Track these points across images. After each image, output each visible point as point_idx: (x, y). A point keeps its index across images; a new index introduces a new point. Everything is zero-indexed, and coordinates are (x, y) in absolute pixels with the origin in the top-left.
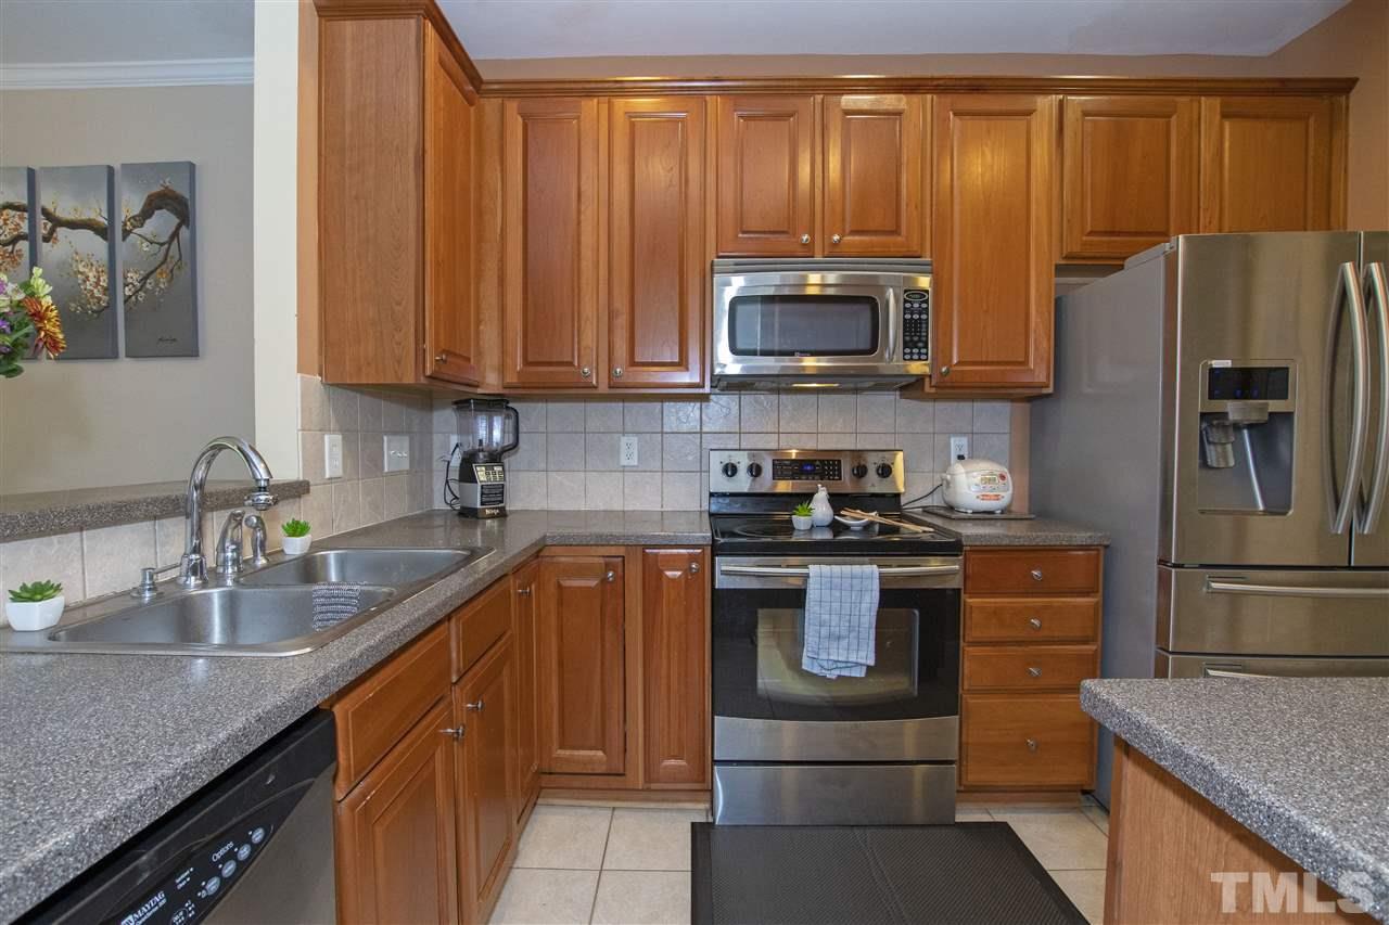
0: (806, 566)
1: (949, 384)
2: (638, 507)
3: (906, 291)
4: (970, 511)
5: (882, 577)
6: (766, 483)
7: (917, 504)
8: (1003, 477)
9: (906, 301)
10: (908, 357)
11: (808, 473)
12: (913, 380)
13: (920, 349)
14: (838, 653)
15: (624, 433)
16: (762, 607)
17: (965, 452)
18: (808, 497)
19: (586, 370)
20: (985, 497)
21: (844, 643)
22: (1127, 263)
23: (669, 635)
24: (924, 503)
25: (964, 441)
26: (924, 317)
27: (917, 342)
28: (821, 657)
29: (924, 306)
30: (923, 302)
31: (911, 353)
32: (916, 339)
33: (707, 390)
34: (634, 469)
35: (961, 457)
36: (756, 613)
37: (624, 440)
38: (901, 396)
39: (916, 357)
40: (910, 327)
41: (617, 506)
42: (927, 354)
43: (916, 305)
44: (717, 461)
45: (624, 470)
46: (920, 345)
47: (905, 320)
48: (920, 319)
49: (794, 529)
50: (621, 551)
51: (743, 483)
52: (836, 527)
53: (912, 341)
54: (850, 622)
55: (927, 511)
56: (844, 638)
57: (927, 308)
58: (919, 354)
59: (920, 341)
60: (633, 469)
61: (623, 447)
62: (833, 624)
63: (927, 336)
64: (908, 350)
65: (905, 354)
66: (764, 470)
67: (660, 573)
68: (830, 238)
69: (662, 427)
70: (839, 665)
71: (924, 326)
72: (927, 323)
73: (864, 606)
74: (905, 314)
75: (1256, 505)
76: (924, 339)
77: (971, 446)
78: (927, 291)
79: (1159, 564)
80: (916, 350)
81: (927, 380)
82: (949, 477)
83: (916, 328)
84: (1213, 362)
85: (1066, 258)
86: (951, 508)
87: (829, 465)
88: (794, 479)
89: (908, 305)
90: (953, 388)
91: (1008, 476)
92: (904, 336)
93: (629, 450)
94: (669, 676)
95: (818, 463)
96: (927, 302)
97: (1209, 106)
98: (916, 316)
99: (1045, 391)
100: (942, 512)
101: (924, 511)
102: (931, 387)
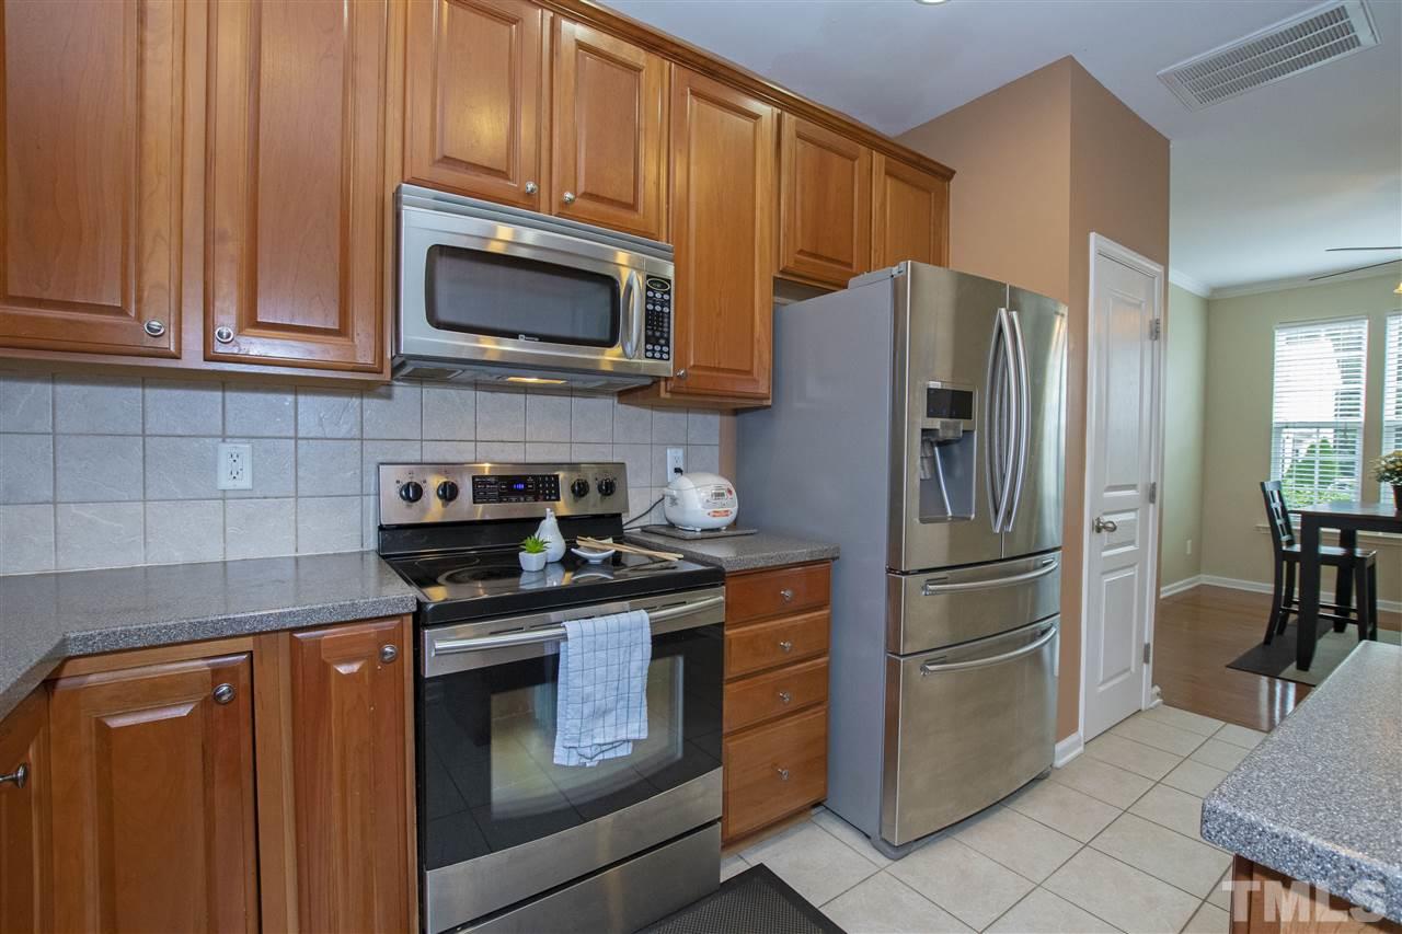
0: (557, 624)
1: (685, 390)
2: (253, 553)
3: (648, 277)
4: (698, 530)
5: (654, 623)
6: (467, 508)
7: (636, 524)
8: (730, 492)
9: (648, 289)
10: (649, 354)
11: (520, 492)
12: (648, 382)
13: (662, 346)
14: (604, 733)
15: (224, 438)
16: (494, 692)
17: (681, 465)
18: (533, 523)
19: (155, 324)
20: (716, 514)
21: (610, 719)
22: (852, 282)
23: (343, 768)
24: (644, 522)
25: (680, 452)
26: (666, 310)
27: (658, 338)
28: (582, 744)
29: (666, 297)
30: (665, 293)
31: (653, 351)
32: (658, 334)
33: (387, 376)
34: (247, 494)
35: (678, 470)
36: (489, 700)
37: (226, 449)
38: (620, 402)
39: (657, 355)
40: (652, 320)
41: (212, 554)
42: (668, 353)
43: (658, 295)
44: (392, 479)
45: (224, 496)
46: (662, 342)
47: (647, 309)
48: (662, 311)
49: (521, 569)
50: (247, 644)
51: (433, 510)
52: (570, 562)
53: (653, 336)
54: (618, 689)
55: (645, 530)
56: (611, 710)
57: (669, 300)
58: (661, 352)
59: (662, 337)
60: (242, 495)
61: (224, 463)
62: (598, 696)
63: (669, 332)
64: (650, 347)
65: (647, 350)
66: (461, 491)
67: (325, 669)
68: (562, 195)
69: (296, 430)
70: (604, 748)
71: (666, 320)
72: (669, 318)
73: (635, 665)
74: (647, 303)
75: (946, 512)
76: (666, 335)
77: (686, 456)
78: (669, 281)
79: (888, 572)
80: (657, 348)
81: (663, 383)
82: (675, 493)
83: (658, 321)
84: (931, 383)
85: (782, 272)
86: (672, 526)
87: (544, 482)
88: (501, 501)
89: (650, 294)
90: (688, 394)
91: (734, 491)
92: (646, 329)
93: (235, 467)
94: (345, 831)
95: (530, 479)
96: (669, 293)
97: (878, 159)
98: (658, 308)
99: (765, 403)
100: (663, 530)
101: (643, 531)
102: (666, 391)
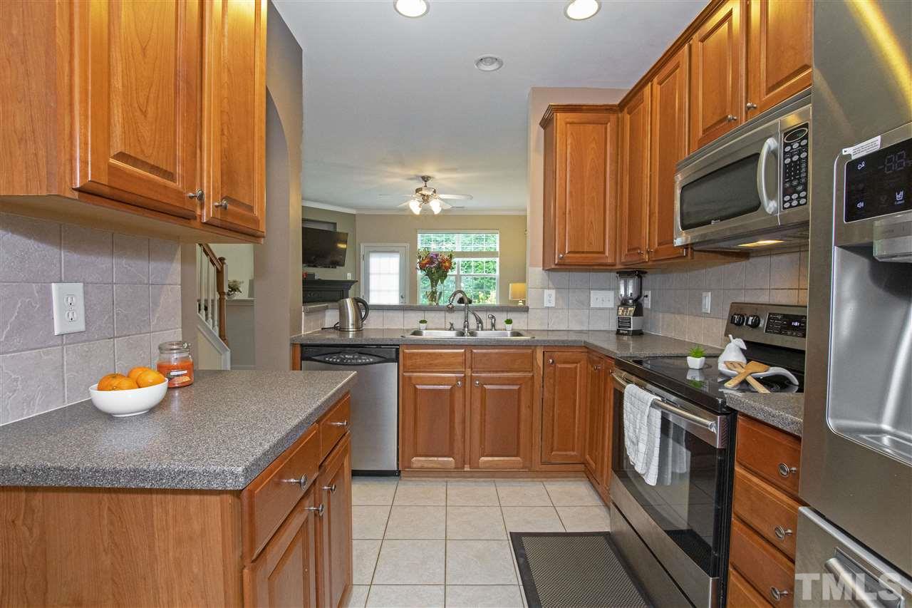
3: (786, 134)
9: (785, 146)
10: (787, 205)
11: (795, 329)
13: (799, 193)
26: (803, 155)
27: (796, 187)
29: (804, 143)
30: (802, 139)
31: (791, 200)
32: (795, 183)
34: (709, 315)
37: (704, 294)
39: (795, 203)
40: (790, 172)
42: (806, 197)
43: (796, 146)
45: (704, 315)
46: (800, 188)
47: (785, 166)
48: (800, 159)
53: (791, 186)
57: (807, 145)
58: (799, 198)
59: (799, 184)
61: (703, 299)
63: (807, 176)
64: (787, 198)
65: (784, 202)
66: (761, 322)
68: (747, 107)
71: (804, 165)
72: (807, 162)
74: (784, 159)
76: (803, 180)
78: (807, 126)
80: (795, 196)
83: (795, 171)
89: (788, 148)
92: (784, 183)
95: (803, 320)
96: (806, 137)
98: (795, 158)
